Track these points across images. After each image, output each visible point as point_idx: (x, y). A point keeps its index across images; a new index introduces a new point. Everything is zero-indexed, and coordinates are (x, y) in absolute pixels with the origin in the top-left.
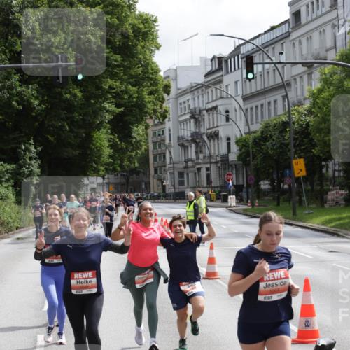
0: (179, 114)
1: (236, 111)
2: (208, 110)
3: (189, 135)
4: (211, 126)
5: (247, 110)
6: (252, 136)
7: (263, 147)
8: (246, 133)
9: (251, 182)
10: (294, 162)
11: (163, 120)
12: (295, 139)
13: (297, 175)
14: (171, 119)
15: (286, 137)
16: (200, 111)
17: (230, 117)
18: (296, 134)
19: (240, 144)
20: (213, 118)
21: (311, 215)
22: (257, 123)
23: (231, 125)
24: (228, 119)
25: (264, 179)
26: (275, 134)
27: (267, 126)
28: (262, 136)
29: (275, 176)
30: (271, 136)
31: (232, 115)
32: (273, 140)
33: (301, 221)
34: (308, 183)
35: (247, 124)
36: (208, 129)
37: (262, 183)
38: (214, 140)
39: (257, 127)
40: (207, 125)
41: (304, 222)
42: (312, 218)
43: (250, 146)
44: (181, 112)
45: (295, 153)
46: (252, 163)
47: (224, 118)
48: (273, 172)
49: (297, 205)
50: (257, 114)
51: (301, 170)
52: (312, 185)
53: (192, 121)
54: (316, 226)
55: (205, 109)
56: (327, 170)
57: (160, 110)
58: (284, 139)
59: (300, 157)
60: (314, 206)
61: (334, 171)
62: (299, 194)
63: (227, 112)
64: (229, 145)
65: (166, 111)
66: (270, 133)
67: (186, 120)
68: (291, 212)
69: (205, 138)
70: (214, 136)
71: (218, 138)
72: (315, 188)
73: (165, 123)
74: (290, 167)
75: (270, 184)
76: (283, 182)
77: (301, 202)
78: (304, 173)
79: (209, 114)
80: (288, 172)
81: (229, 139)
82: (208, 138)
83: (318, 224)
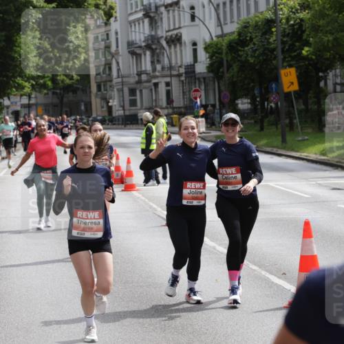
0: (129, 12)
1: (204, 7)
2: (167, 6)
3: (143, 39)
4: (172, 28)
5: (218, 5)
6: (226, 40)
7: (241, 53)
8: (218, 37)
9: (226, 100)
10: (283, 72)
11: (108, 20)
12: (283, 43)
13: (286, 90)
14: (118, 18)
15: (271, 40)
16: (157, 8)
17: (196, 14)
18: (284, 36)
19: (210, 50)
20: (174, 16)
21: (305, 142)
22: (232, 22)
23: (197, 25)
24: (193, 18)
25: (241, 97)
26: (256, 36)
27: (246, 26)
28: (239, 39)
29: (256, 92)
30: (251, 39)
31: (198, 13)
32: (254, 44)
33: (293, 150)
34: (301, 101)
35: (220, 24)
36: (167, 32)
37: (239, 101)
38: (175, 46)
39: (232, 28)
40: (165, 26)
41: (297, 151)
42: (307, 146)
43: (224, 52)
44: (132, 9)
45: (284, 60)
46: (227, 75)
47: (188, 17)
48: (254, 87)
49: (287, 129)
50: (231, 10)
51: (292, 83)
52: (306, 103)
53: (146, 21)
54: (313, 157)
55: (164, 5)
56: (326, 84)
57: (103, 7)
58: (269, 43)
59: (291, 66)
60: (310, 130)
61: (335, 84)
62: (290, 115)
63: (192, 8)
64: (195, 51)
65: (111, 8)
66: (249, 35)
67: (138, 20)
68: (280, 138)
69: (164, 43)
70: (176, 40)
71: (181, 44)
72: (310, 107)
73: (110, 24)
74: (277, 79)
75: (250, 103)
76: (267, 100)
77: (291, 126)
78: (296, 87)
79: (168, 11)
80: (274, 86)
81: (195, 44)
82: (167, 43)
83: (316, 154)
